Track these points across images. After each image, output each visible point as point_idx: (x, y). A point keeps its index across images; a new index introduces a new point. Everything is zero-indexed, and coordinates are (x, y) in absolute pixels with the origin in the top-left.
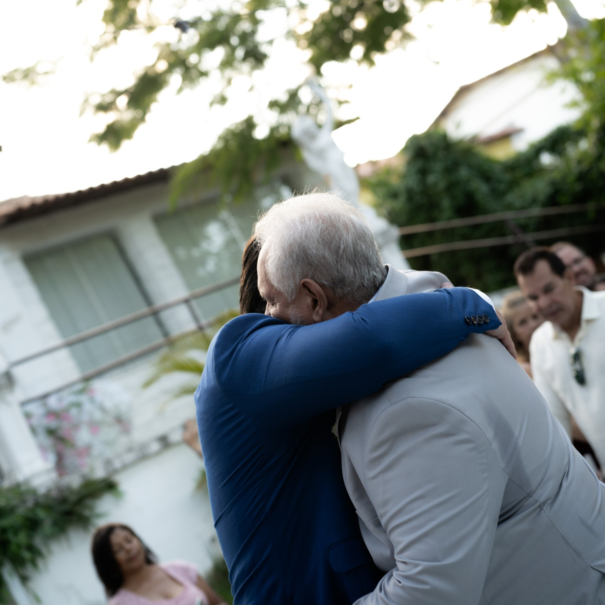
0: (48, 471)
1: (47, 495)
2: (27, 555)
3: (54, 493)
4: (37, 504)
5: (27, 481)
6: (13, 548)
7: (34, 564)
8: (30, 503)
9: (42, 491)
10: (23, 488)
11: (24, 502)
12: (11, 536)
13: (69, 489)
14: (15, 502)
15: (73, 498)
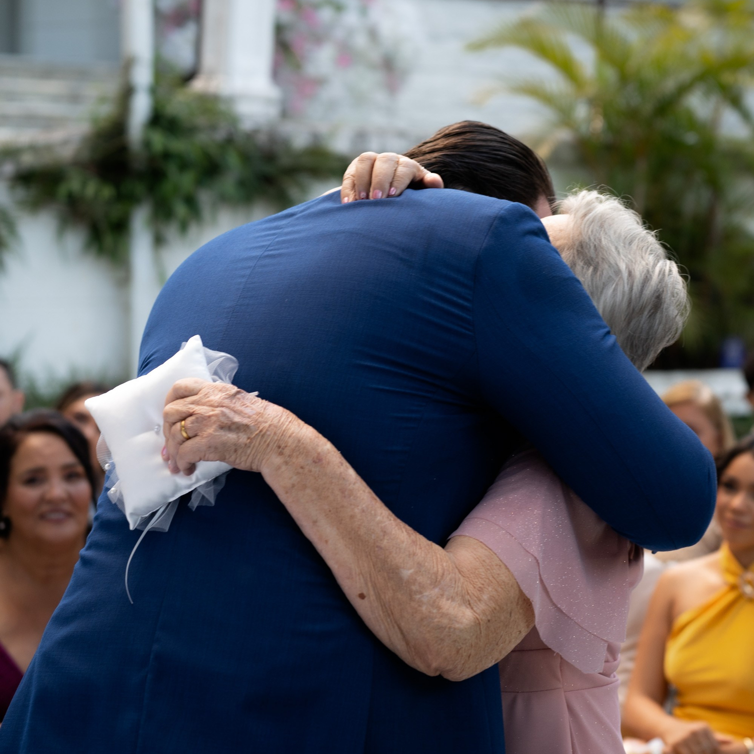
0: (268, 101)
1: (250, 136)
2: (181, 209)
3: (262, 139)
4: (229, 141)
5: (230, 100)
6: (167, 187)
7: (184, 227)
8: (220, 135)
9: (247, 126)
10: (222, 107)
11: (213, 128)
12: (172, 169)
13: (286, 143)
14: (201, 121)
15: (285, 161)
